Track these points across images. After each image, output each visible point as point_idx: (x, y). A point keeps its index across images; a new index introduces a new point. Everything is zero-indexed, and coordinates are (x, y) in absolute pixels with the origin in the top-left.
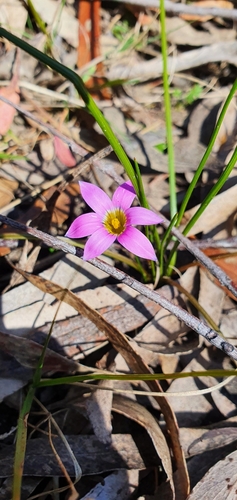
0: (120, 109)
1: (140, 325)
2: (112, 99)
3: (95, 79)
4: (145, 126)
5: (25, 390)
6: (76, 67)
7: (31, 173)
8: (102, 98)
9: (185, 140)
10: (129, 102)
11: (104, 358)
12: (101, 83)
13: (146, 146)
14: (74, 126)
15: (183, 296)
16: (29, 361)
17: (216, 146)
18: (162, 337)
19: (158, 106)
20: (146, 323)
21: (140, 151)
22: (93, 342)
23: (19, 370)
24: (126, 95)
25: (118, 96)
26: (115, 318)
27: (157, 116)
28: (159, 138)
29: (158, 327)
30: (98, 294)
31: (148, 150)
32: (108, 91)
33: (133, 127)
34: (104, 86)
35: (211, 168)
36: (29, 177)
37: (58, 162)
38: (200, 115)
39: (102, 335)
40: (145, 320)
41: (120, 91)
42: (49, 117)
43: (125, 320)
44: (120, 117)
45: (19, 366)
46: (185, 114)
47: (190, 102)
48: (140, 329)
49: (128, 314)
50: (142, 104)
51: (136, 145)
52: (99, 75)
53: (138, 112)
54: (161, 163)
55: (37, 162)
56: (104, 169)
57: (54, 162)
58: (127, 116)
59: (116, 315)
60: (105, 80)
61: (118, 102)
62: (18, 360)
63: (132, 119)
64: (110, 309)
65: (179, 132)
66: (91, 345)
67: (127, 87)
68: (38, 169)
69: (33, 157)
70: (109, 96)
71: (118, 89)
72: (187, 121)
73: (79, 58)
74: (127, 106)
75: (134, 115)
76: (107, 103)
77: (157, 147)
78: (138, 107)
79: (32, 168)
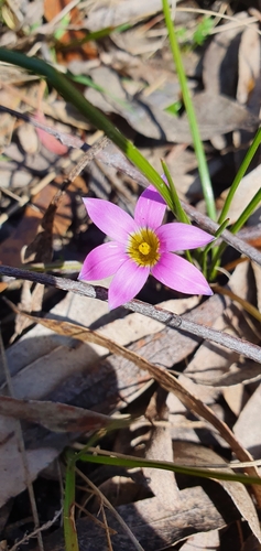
0: (111, 68)
1: (190, 351)
2: (98, 56)
3: (71, 33)
4: (147, 84)
5: (62, 458)
6: (45, 21)
7: (13, 172)
8: (85, 57)
9: (202, 95)
10: (121, 56)
11: (153, 402)
12: (81, 36)
13: (155, 112)
14: (57, 100)
15: (237, 304)
16: (60, 426)
17: (242, 95)
18: (219, 361)
19: (159, 54)
20: (197, 348)
21: (149, 120)
22: (136, 384)
23: (49, 437)
24: (118, 48)
25: (106, 50)
26: (157, 350)
27: (159, 67)
28: (169, 97)
29: (212, 348)
30: (130, 323)
31: (159, 117)
32: (92, 46)
33: (132, 88)
34: (85, 41)
35: (243, 127)
36: (12, 177)
37: (46, 152)
38: (215, 56)
39: (145, 374)
40: (195, 344)
41: (107, 43)
42: (22, 94)
43: (170, 350)
44: (114, 79)
45: (49, 432)
46: (195, 59)
47: (200, 41)
48: (190, 357)
49: (173, 342)
50: (139, 56)
51: (142, 113)
52: (76, 27)
53: (136, 67)
54: (179, 131)
55: (18, 157)
56: (110, 161)
57: (41, 154)
58: (123, 74)
59: (158, 346)
60: (85, 31)
61: (107, 58)
62: (46, 426)
63: (129, 78)
64: (148, 340)
65: (192, 85)
66: (132, 389)
67: (115, 36)
68: (21, 166)
69: (13, 151)
70: (94, 52)
71: (105, 41)
72: (200, 67)
73: (45, 7)
74: (120, 61)
75: (131, 72)
76: (94, 63)
77: (169, 109)
78: (135, 61)
79: (13, 166)
